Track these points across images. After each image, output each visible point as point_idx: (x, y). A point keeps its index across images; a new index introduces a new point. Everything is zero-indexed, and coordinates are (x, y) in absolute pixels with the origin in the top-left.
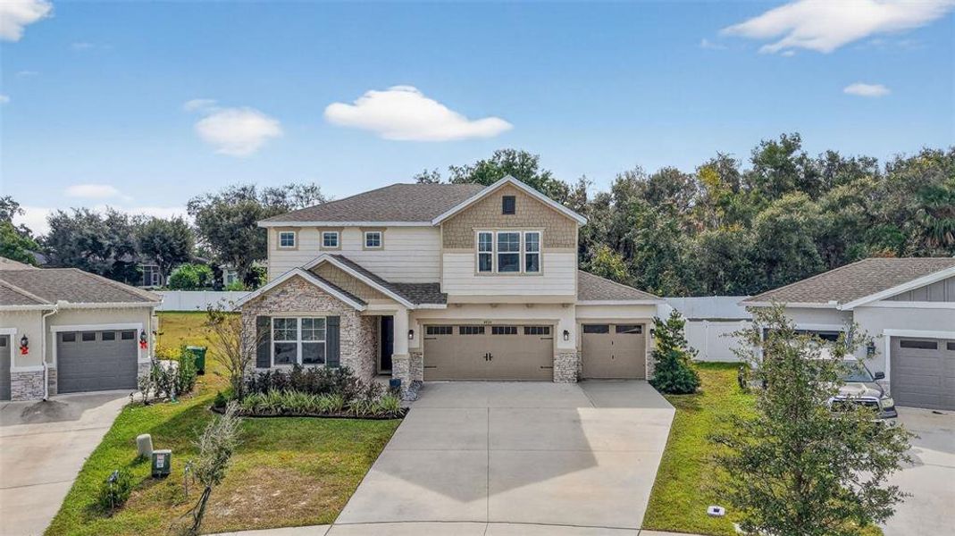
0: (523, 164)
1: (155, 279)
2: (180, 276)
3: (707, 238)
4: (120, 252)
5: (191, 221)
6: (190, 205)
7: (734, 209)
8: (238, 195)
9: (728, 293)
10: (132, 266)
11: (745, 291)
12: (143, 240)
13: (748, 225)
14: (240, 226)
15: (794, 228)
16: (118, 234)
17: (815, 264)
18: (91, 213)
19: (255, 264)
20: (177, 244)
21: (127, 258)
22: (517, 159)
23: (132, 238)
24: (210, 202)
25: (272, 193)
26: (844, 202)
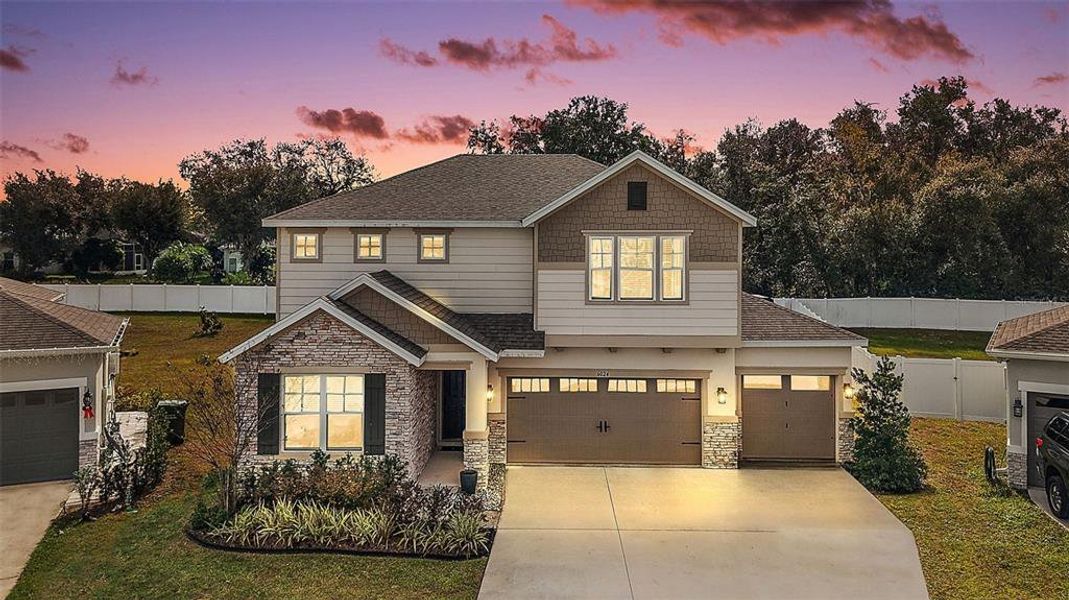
0: (606, 116)
1: (138, 262)
2: (168, 260)
3: (856, 218)
4: (94, 228)
5: (184, 186)
6: (184, 165)
7: (885, 177)
8: (243, 153)
9: (886, 294)
10: (110, 247)
11: (908, 291)
12: (122, 212)
13: (909, 202)
14: (246, 196)
15: (971, 204)
16: (90, 204)
17: (1001, 254)
18: (57, 176)
19: (264, 245)
20: (166, 217)
21: (103, 235)
22: (600, 109)
23: (108, 208)
24: (208, 162)
25: (287, 149)
26: (1030, 168)
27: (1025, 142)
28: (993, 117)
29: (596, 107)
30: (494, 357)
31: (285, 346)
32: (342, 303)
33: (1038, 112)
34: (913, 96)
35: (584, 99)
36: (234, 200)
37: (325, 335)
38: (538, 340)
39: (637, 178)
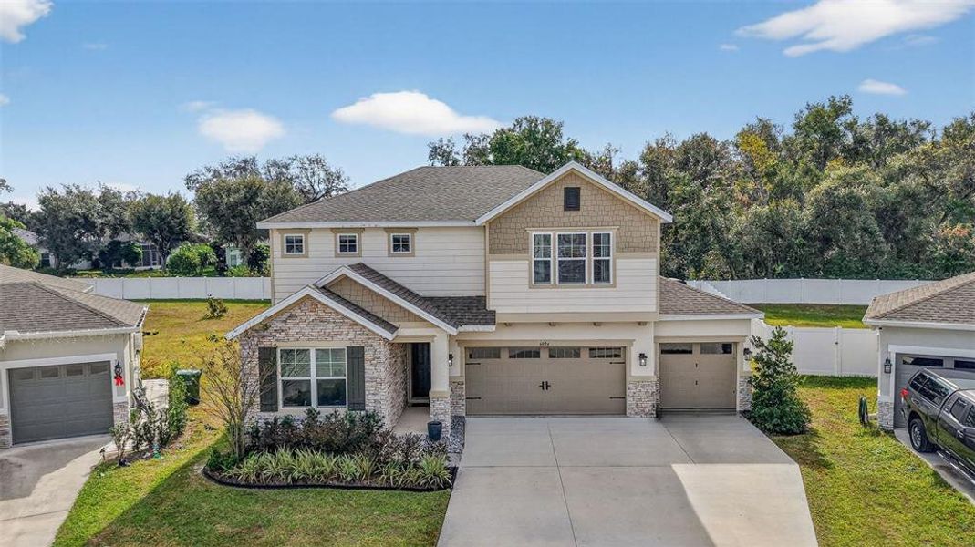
0: (546, 132)
1: (154, 259)
2: (180, 257)
3: (756, 215)
4: (116, 231)
5: (189, 197)
6: (189, 179)
7: (781, 180)
8: (238, 168)
9: (780, 276)
10: (130, 246)
11: (798, 274)
12: (139, 219)
13: (801, 201)
14: (242, 204)
15: (853, 202)
16: (111, 212)
17: (877, 242)
18: (82, 189)
19: (259, 243)
20: (175, 222)
21: (123, 237)
22: (540, 127)
23: (127, 215)
24: (209, 175)
25: (275, 164)
26: (904, 171)
27: (900, 149)
28: (874, 128)
29: (536, 126)
30: (454, 331)
31: (280, 325)
32: (325, 289)
33: (913, 124)
34: (806, 112)
35: (526, 119)
36: (232, 207)
37: (312, 316)
38: (490, 318)
39: (572, 185)
